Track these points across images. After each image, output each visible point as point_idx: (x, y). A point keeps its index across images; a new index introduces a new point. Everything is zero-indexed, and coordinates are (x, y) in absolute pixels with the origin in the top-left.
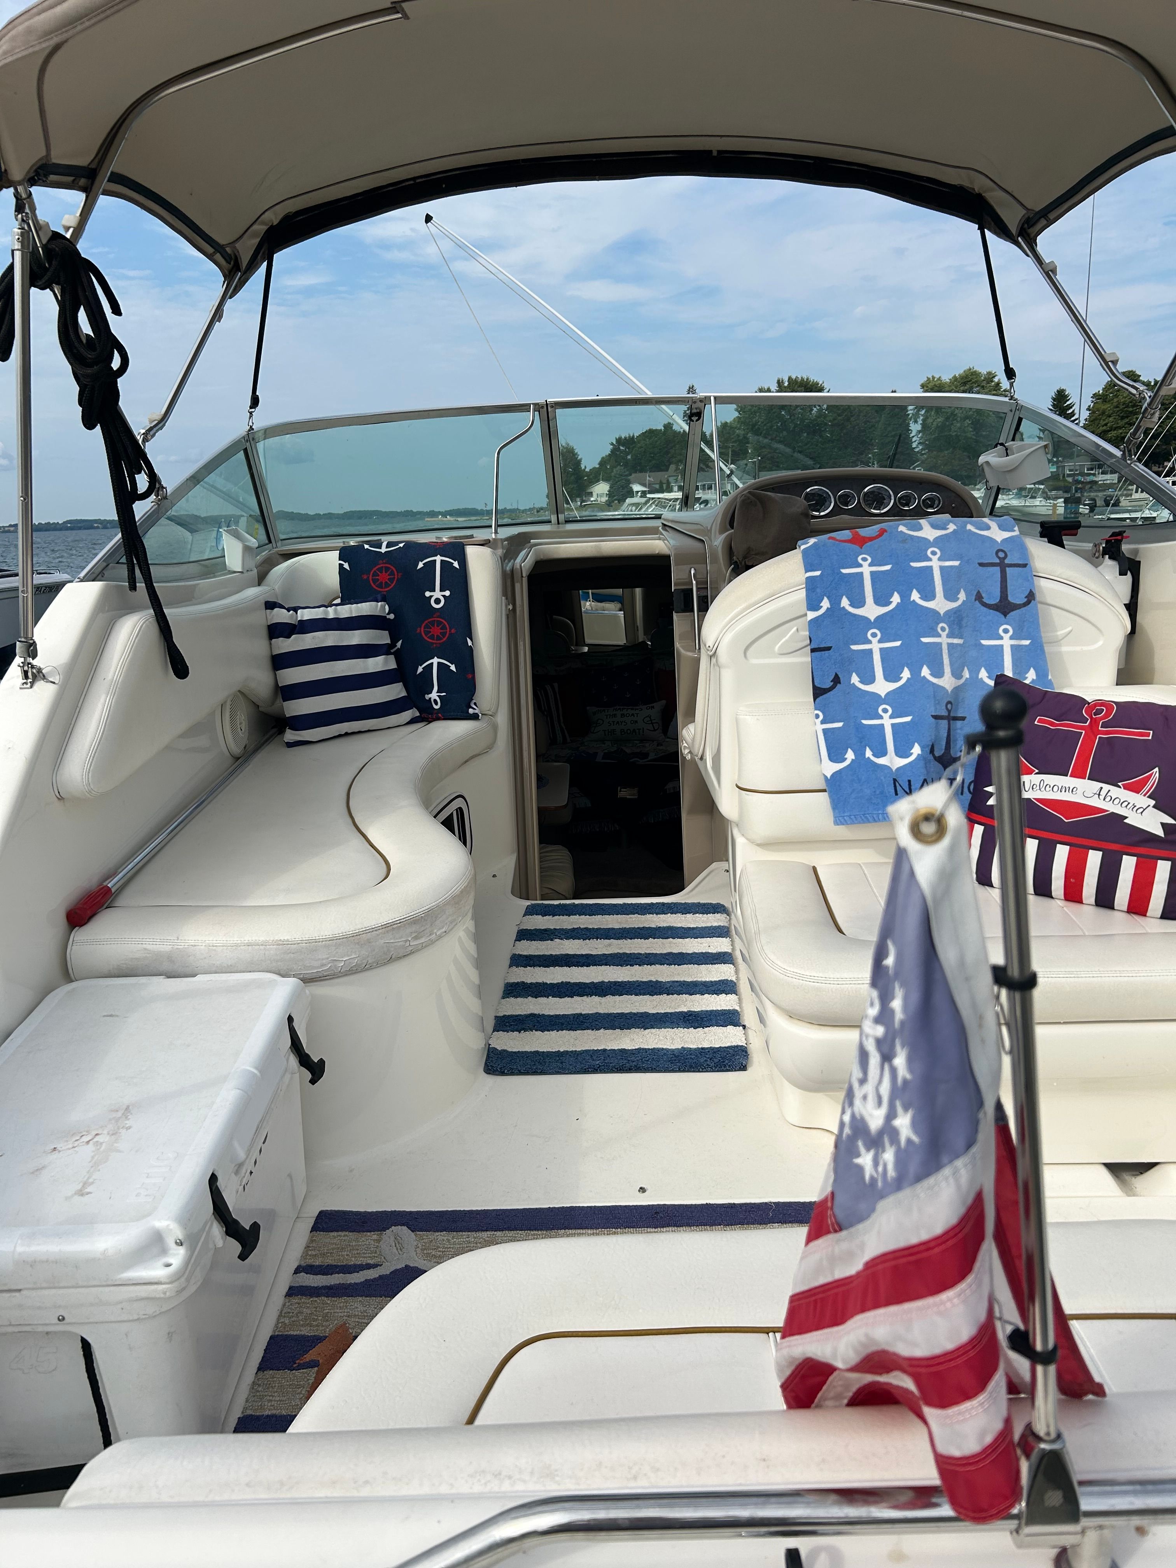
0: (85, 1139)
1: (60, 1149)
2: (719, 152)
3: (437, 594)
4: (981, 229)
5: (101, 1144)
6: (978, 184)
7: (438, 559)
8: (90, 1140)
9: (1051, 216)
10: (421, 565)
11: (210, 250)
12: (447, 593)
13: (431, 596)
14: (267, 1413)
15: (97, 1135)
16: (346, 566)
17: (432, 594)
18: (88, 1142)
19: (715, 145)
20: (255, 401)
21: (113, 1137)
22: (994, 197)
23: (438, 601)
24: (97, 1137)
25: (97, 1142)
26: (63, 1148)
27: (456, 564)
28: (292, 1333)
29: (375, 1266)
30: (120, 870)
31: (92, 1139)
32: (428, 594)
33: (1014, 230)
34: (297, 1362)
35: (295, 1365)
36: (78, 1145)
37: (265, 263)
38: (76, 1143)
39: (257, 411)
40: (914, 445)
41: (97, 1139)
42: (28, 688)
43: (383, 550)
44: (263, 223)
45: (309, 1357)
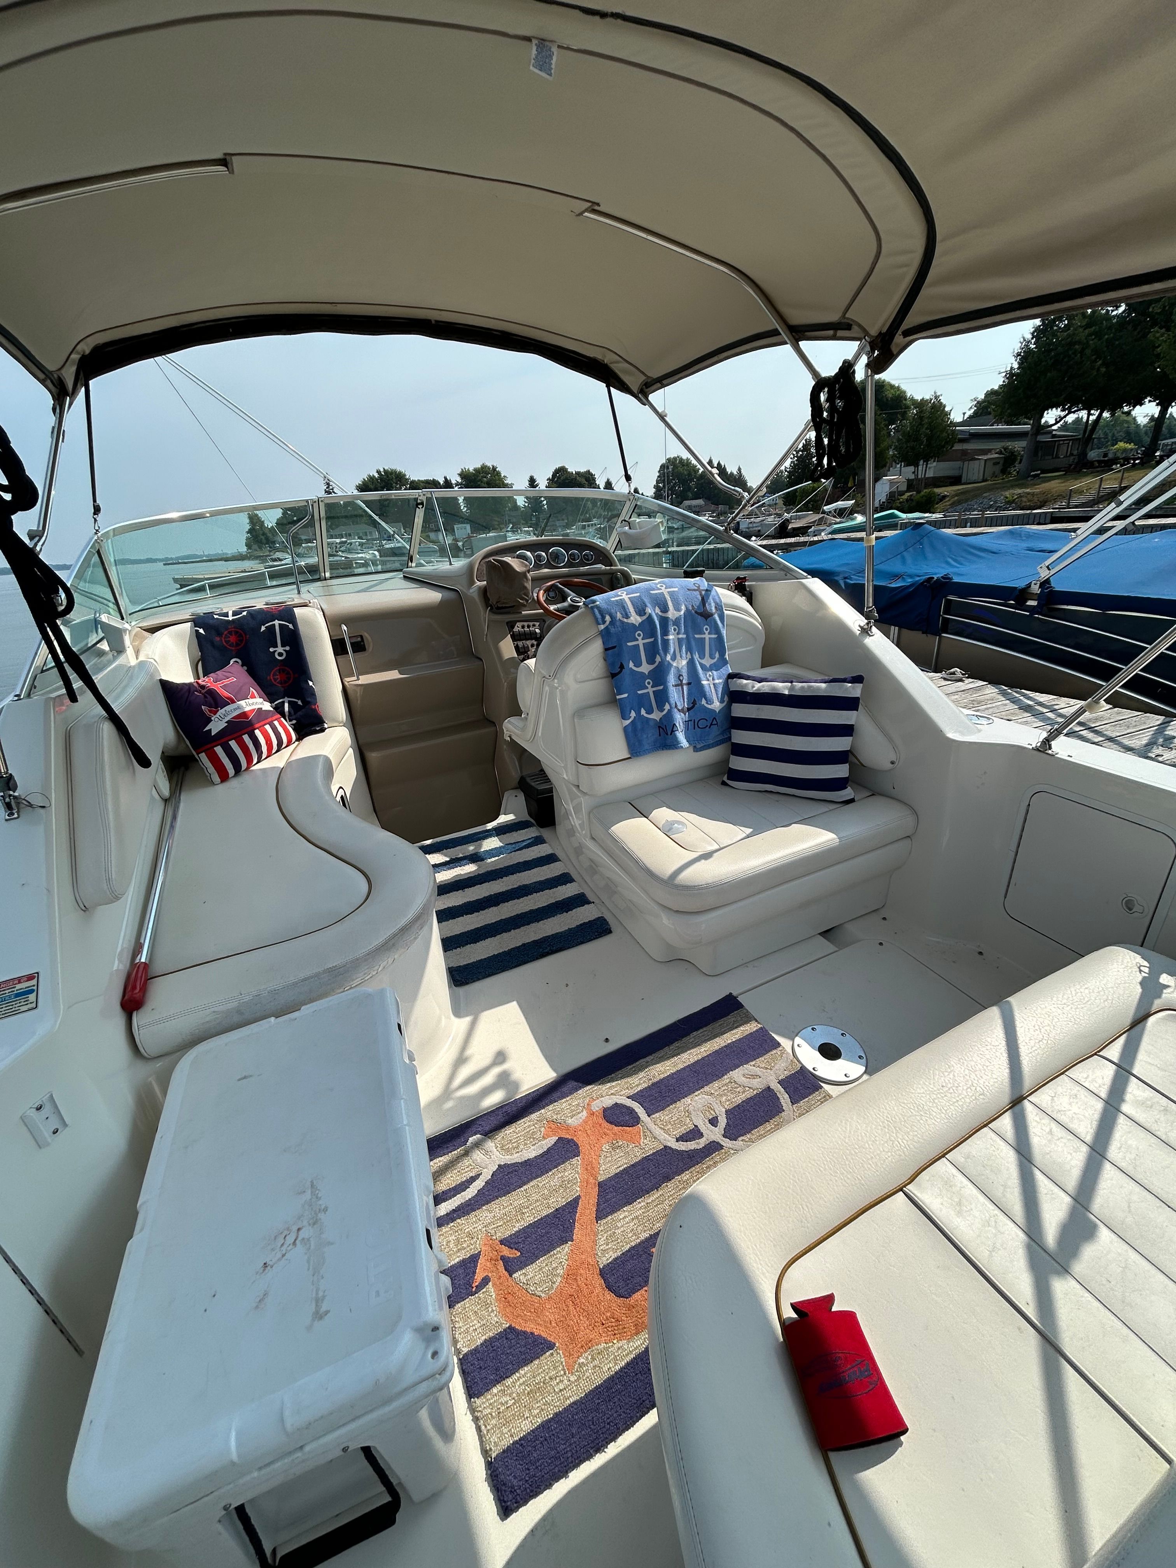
0: (290, 1239)
1: (271, 1263)
2: (436, 321)
3: (280, 649)
4: (608, 387)
5: (308, 1240)
6: (608, 358)
7: (277, 622)
8: (295, 1240)
9: (665, 382)
10: (263, 628)
11: (42, 376)
12: (288, 648)
13: (275, 651)
14: (479, 1342)
15: (299, 1230)
16: (201, 631)
17: (275, 649)
18: (294, 1243)
19: (434, 316)
20: (97, 510)
21: (315, 1226)
22: (618, 368)
23: (280, 654)
24: (301, 1232)
25: (303, 1239)
26: (274, 1261)
27: (291, 626)
28: (453, 1263)
29: (477, 1176)
30: (142, 941)
31: (297, 1237)
32: (271, 650)
33: (635, 390)
34: (473, 1285)
35: (474, 1290)
36: (286, 1250)
37: (83, 389)
38: (284, 1248)
39: (99, 518)
40: (462, 508)
41: (302, 1234)
42: (15, 818)
43: (230, 618)
44: (78, 353)
45: (478, 1277)
